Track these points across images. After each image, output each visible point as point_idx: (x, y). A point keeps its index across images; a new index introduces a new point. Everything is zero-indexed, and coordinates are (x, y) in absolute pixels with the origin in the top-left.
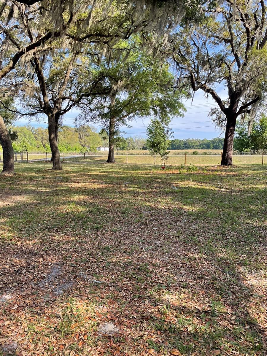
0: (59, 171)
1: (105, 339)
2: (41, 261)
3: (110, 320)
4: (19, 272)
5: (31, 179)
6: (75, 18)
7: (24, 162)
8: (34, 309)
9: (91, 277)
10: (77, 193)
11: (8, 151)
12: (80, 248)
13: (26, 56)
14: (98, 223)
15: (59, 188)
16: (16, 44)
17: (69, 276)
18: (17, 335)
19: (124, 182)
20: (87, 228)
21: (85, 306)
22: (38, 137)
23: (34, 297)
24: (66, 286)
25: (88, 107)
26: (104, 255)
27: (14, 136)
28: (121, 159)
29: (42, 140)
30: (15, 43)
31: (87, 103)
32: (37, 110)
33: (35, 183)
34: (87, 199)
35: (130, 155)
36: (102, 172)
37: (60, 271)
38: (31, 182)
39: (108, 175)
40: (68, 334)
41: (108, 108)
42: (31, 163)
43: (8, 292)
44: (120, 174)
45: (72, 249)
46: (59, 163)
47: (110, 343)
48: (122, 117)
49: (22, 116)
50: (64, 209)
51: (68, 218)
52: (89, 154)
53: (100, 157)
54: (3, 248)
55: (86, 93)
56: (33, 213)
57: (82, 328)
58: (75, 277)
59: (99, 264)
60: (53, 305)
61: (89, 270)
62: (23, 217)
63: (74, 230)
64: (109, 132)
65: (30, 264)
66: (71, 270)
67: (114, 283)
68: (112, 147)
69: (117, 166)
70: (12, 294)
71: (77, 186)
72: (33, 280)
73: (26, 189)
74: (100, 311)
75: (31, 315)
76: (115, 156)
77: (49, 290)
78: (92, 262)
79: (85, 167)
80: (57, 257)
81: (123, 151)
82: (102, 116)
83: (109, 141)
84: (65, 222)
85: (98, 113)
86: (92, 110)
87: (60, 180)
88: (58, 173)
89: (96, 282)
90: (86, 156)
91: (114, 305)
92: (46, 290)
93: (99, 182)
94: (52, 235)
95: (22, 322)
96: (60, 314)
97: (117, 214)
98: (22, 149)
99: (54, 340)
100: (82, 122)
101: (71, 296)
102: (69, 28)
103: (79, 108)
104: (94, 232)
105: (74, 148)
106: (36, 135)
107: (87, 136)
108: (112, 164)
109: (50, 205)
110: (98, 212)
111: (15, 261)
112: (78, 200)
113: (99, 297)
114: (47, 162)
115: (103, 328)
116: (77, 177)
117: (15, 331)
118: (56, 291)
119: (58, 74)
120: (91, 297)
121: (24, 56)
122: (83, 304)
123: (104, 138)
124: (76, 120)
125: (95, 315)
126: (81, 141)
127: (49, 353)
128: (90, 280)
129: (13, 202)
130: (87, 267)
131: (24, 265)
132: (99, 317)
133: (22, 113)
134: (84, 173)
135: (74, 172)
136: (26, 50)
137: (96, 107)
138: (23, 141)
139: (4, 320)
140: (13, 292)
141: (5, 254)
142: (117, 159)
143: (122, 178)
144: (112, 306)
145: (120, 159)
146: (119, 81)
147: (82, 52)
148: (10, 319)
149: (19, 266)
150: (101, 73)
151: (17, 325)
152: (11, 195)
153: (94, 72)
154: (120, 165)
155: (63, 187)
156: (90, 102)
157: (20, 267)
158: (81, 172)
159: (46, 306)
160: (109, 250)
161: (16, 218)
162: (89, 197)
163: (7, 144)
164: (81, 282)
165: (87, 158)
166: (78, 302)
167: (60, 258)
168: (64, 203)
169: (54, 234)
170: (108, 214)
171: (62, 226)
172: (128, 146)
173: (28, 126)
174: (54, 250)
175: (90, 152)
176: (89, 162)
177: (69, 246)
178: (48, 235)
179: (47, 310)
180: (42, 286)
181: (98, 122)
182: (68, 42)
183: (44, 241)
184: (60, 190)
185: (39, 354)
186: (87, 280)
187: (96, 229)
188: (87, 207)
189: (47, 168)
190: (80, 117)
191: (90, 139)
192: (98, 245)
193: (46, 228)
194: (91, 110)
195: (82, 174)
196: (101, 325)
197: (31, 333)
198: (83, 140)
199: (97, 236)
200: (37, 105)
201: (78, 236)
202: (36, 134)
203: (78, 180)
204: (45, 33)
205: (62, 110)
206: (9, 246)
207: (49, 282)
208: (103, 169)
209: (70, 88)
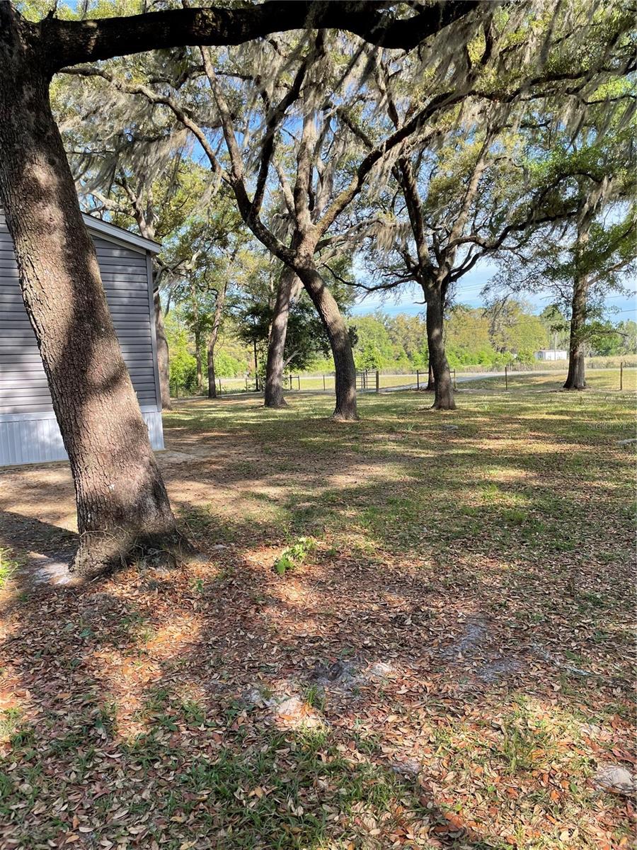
0: (448, 412)
1: (612, 798)
2: (439, 606)
3: (622, 761)
4: (398, 621)
5: (391, 429)
6: (497, 49)
7: (371, 394)
8: (442, 701)
9: (560, 657)
10: (498, 463)
11: (344, 371)
12: (525, 588)
13: (386, 160)
14: (561, 536)
15: (455, 451)
16: (363, 137)
17: (507, 647)
18: (416, 747)
19: (618, 439)
20: (534, 546)
21: (555, 719)
22: (397, 337)
23: (438, 676)
24: (503, 668)
25: (517, 254)
26: (586, 612)
27: (352, 337)
28: (604, 378)
29: (404, 342)
30: (360, 135)
31: (514, 246)
32: (399, 276)
33: (400, 436)
34: (526, 479)
35: (629, 369)
36: (554, 414)
37: (484, 632)
38: (393, 437)
39: (570, 420)
40: (523, 769)
41: (571, 250)
42: (386, 395)
43: (384, 658)
44: (606, 419)
45: (505, 588)
46: (448, 394)
47: (627, 810)
48: (609, 270)
49: (368, 293)
50: (475, 499)
51: (487, 518)
52: (515, 370)
53: (544, 375)
54: (360, 569)
55: (517, 221)
56: (408, 504)
57: (554, 763)
58: (524, 652)
59: (576, 631)
60: (481, 701)
61: (554, 643)
62: (389, 508)
63: (505, 547)
64: (571, 311)
65: (418, 609)
66: (509, 636)
67: (622, 680)
68: (580, 349)
69: (595, 397)
70: (392, 663)
71: (497, 447)
72: (430, 643)
73: (385, 451)
74: (592, 736)
75: (437, 713)
76: (587, 372)
77: (467, 669)
78: (559, 625)
79: (507, 401)
80: (475, 602)
81: (608, 358)
82: (553, 273)
83: (572, 335)
84: (480, 527)
85: (542, 267)
86: (528, 261)
87: (453, 432)
88: (446, 416)
89: (576, 670)
90: (509, 374)
91: (628, 732)
92: (459, 668)
93: (549, 438)
94: (456, 553)
95: (422, 723)
96: (500, 723)
97: (609, 518)
98: (364, 365)
99: (494, 775)
100: (501, 292)
101: (519, 690)
102: (483, 77)
103: (493, 261)
104: (553, 556)
105: (476, 357)
106: (392, 333)
107: (509, 325)
108: (579, 394)
109: (441, 487)
110: (558, 510)
111: (389, 598)
112: (502, 479)
113: (588, 705)
114: (418, 391)
115: (605, 774)
116: (492, 425)
117: (409, 737)
118: (483, 674)
119: (450, 187)
120: (568, 701)
121: (381, 160)
122: (549, 713)
123: (559, 328)
124: (487, 289)
125: (583, 742)
126: (494, 338)
127: (487, 798)
128: (558, 663)
129: (363, 477)
130: (548, 634)
131: (408, 608)
132: (593, 748)
133: (367, 286)
134: (507, 416)
135: (484, 414)
136: (384, 148)
137: (538, 253)
138: (370, 347)
139: (384, 712)
140: (393, 660)
141: (367, 582)
142: (592, 379)
143: (614, 429)
144: (621, 732)
145: (599, 378)
146: (605, 181)
147: (510, 126)
148: (397, 713)
149: (398, 610)
150: (556, 167)
151: (413, 728)
152: (357, 462)
153: (534, 167)
154: (601, 394)
155: (462, 448)
156: (523, 243)
157: (400, 612)
158: (500, 414)
159: (465, 701)
160: (597, 603)
161: (374, 511)
162: (530, 474)
163: (344, 355)
164: (538, 666)
165: (512, 379)
166: (538, 707)
167: (481, 606)
168: (472, 486)
169: (459, 551)
170: (585, 516)
171: (475, 535)
172: (622, 345)
173: (377, 314)
174: (465, 586)
175: (519, 363)
176: (518, 389)
177: (498, 581)
178: (447, 552)
179: (469, 709)
180: (451, 658)
181: (542, 290)
182: (476, 108)
183: (440, 564)
184: (457, 455)
185: (465, 795)
186: (552, 662)
187: (558, 549)
188: (528, 496)
189: (422, 406)
190: (497, 280)
191: (517, 333)
192: (569, 588)
193: (439, 536)
194: (524, 261)
195: (503, 419)
196: (599, 768)
197: (443, 748)
198: (500, 336)
199: (564, 567)
200: (399, 266)
201: (517, 563)
202: (392, 331)
203: (496, 432)
204: (425, 99)
205: (455, 270)
206: (371, 566)
207: (465, 652)
208: (556, 407)
209: (475, 215)
